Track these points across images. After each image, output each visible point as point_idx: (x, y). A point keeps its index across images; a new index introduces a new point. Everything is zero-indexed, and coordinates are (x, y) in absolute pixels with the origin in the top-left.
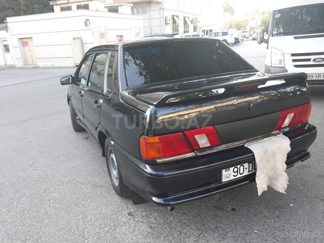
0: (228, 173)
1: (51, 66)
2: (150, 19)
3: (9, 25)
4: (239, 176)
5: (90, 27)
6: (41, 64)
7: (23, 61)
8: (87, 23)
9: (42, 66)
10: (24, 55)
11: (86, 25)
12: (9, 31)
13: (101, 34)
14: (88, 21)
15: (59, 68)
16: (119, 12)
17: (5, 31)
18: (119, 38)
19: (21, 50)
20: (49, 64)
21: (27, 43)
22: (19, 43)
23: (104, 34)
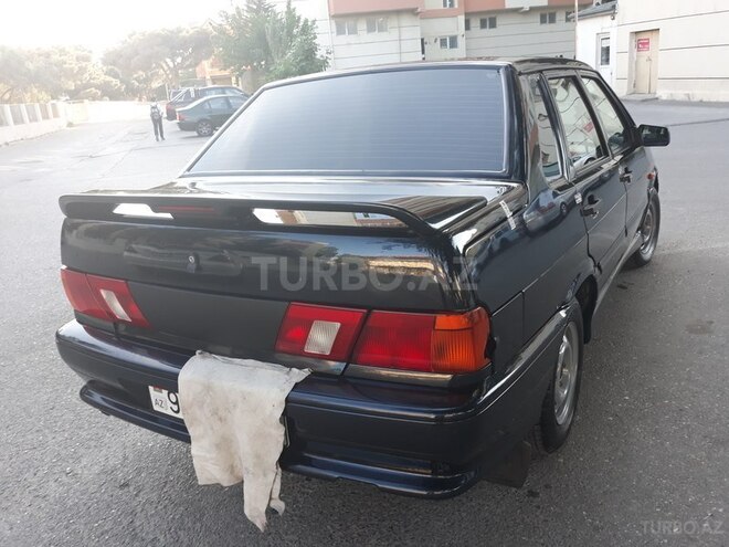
0: (159, 395)
1: (684, 98)
3: (619, 4)
6: (663, 94)
7: (629, 85)
9: (664, 98)
10: (636, 70)
12: (616, 16)
15: (701, 104)
17: (609, 18)
19: (631, 58)
20: (680, 95)
21: (648, 43)
22: (631, 43)
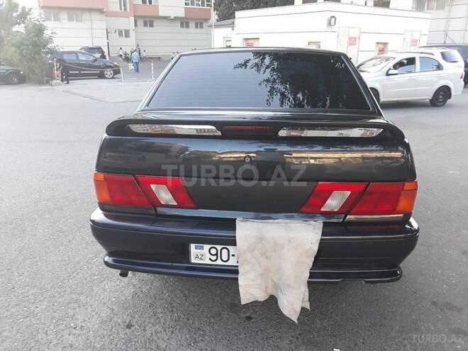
0: (199, 251)
2: (449, 19)
3: (237, 21)
4: (219, 262)
5: (334, 28)
8: (331, 21)
11: (329, 24)
12: (235, 28)
13: (350, 39)
14: (333, 20)
16: (390, 7)
17: (230, 29)
18: (381, 46)
23: (355, 38)
